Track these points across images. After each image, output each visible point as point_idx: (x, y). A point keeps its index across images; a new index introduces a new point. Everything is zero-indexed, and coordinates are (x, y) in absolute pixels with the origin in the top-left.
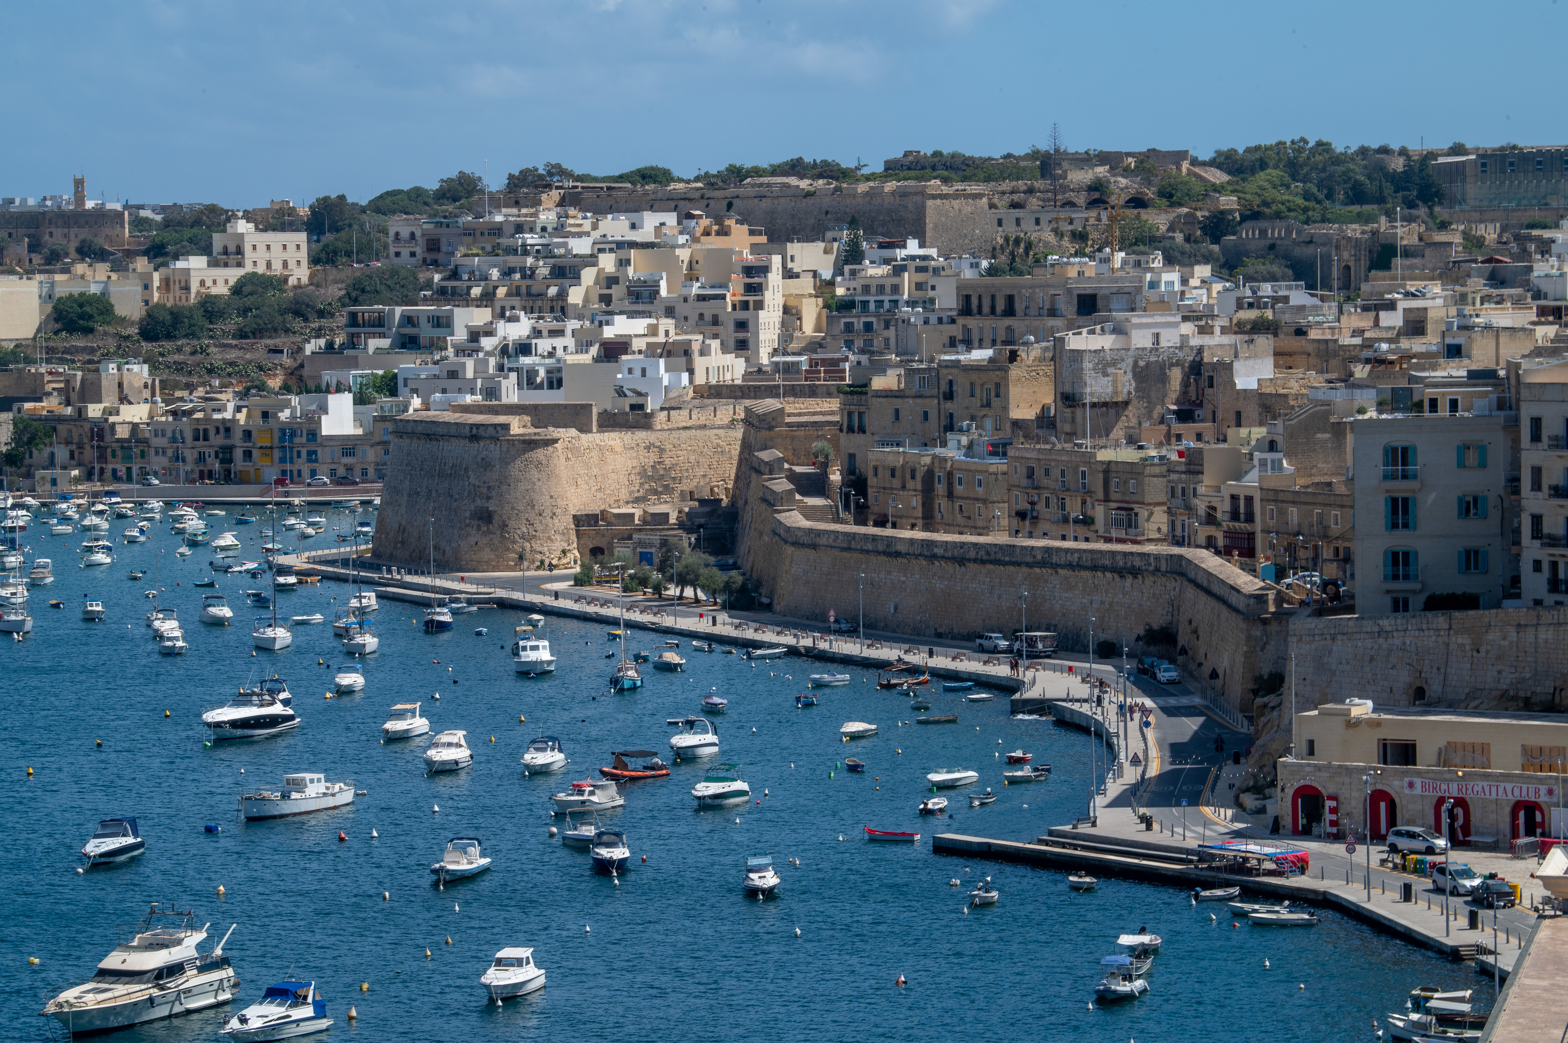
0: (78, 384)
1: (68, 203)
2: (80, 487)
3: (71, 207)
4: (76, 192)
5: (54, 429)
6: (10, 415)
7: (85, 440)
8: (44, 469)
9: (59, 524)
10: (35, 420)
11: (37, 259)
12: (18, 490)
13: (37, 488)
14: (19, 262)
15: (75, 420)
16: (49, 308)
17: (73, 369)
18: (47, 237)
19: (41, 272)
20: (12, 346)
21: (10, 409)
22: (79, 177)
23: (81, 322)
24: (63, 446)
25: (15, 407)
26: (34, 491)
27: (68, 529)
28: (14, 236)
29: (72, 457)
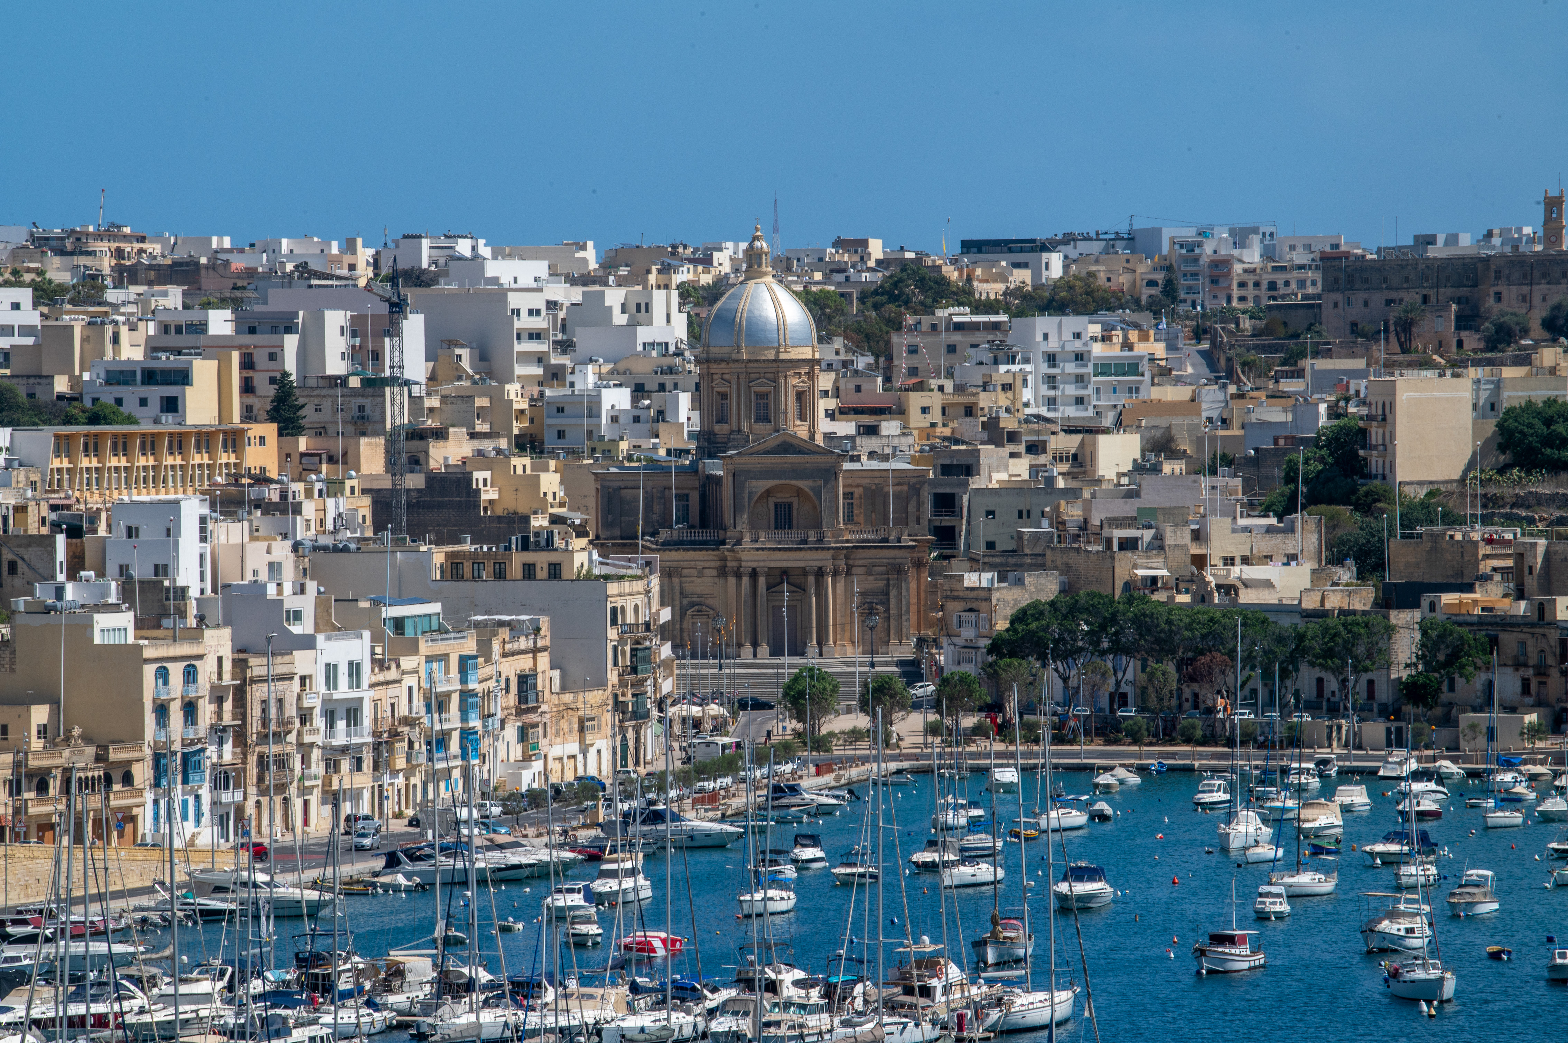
0: (1540, 560)
1: (1532, 240)
2: (1539, 744)
3: (1539, 248)
4: (1548, 220)
5: (1494, 641)
6: (1417, 615)
7: (1551, 661)
8: (1475, 710)
9: (1498, 808)
10: (1460, 624)
11: (1471, 340)
12: (1427, 747)
13: (1463, 744)
14: (1440, 347)
15: (1533, 625)
16: (1490, 427)
17: (1531, 534)
18: (1491, 301)
19: (1477, 363)
20: (1422, 493)
21: (1416, 605)
22: (1553, 193)
23: (1548, 451)
24: (1509, 670)
25: (1425, 600)
26: (1457, 749)
27: (1515, 818)
28: (1433, 300)
29: (1526, 689)
